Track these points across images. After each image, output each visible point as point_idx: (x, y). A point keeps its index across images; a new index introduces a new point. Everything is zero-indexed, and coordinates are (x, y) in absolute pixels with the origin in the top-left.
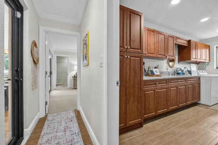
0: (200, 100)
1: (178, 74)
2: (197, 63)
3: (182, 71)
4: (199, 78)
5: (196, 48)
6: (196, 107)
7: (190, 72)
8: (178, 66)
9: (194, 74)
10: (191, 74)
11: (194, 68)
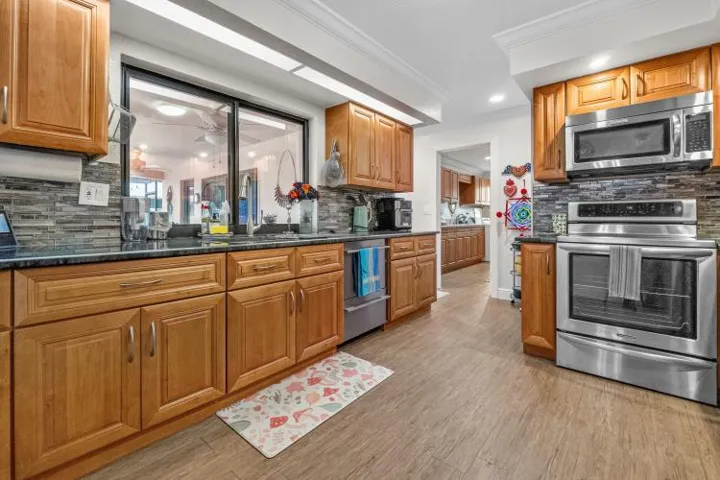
0: (484, 256)
1: (460, 222)
2: (480, 207)
3: (464, 217)
4: (483, 228)
5: (480, 185)
6: (481, 265)
7: (474, 220)
8: (460, 211)
9: (479, 222)
10: (474, 222)
11: (477, 213)
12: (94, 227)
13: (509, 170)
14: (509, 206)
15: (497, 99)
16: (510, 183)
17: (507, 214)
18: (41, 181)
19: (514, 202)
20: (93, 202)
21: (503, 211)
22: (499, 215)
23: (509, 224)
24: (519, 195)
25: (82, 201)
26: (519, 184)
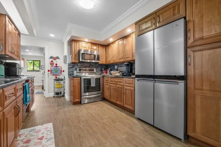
13: (51, 57)
14: (52, 68)
15: (52, 35)
16: (52, 61)
17: (51, 71)
19: (53, 67)
21: (50, 70)
22: (49, 71)
23: (52, 74)
24: (55, 65)
26: (55, 62)
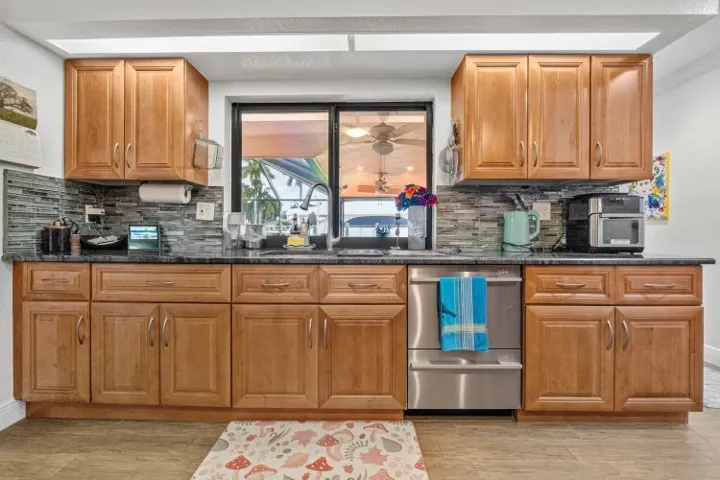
12: (205, 237)
18: (177, 204)
20: (205, 217)
25: (198, 217)
